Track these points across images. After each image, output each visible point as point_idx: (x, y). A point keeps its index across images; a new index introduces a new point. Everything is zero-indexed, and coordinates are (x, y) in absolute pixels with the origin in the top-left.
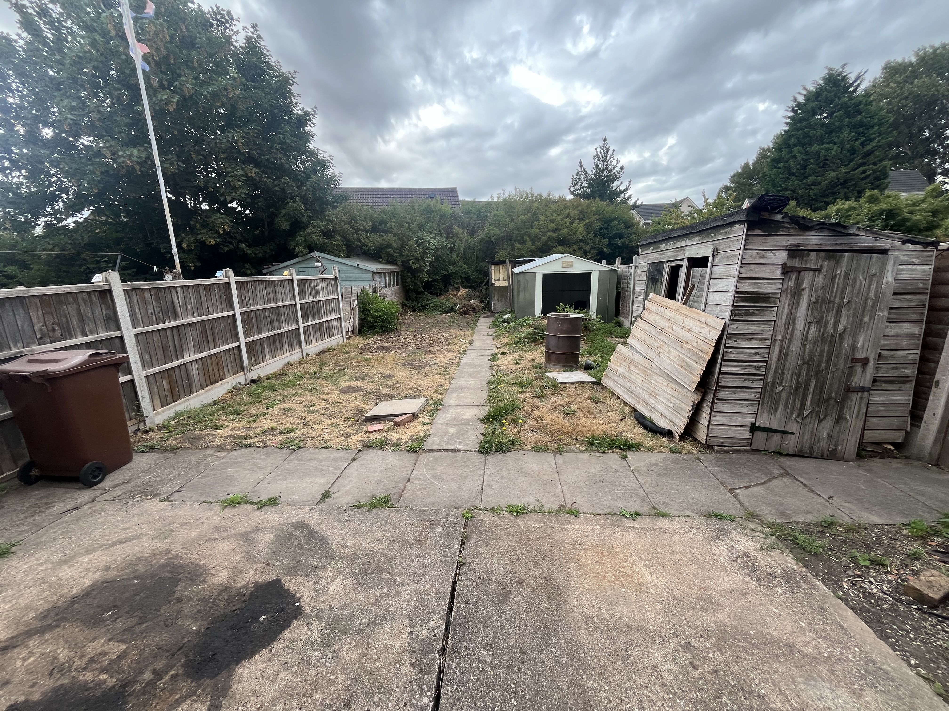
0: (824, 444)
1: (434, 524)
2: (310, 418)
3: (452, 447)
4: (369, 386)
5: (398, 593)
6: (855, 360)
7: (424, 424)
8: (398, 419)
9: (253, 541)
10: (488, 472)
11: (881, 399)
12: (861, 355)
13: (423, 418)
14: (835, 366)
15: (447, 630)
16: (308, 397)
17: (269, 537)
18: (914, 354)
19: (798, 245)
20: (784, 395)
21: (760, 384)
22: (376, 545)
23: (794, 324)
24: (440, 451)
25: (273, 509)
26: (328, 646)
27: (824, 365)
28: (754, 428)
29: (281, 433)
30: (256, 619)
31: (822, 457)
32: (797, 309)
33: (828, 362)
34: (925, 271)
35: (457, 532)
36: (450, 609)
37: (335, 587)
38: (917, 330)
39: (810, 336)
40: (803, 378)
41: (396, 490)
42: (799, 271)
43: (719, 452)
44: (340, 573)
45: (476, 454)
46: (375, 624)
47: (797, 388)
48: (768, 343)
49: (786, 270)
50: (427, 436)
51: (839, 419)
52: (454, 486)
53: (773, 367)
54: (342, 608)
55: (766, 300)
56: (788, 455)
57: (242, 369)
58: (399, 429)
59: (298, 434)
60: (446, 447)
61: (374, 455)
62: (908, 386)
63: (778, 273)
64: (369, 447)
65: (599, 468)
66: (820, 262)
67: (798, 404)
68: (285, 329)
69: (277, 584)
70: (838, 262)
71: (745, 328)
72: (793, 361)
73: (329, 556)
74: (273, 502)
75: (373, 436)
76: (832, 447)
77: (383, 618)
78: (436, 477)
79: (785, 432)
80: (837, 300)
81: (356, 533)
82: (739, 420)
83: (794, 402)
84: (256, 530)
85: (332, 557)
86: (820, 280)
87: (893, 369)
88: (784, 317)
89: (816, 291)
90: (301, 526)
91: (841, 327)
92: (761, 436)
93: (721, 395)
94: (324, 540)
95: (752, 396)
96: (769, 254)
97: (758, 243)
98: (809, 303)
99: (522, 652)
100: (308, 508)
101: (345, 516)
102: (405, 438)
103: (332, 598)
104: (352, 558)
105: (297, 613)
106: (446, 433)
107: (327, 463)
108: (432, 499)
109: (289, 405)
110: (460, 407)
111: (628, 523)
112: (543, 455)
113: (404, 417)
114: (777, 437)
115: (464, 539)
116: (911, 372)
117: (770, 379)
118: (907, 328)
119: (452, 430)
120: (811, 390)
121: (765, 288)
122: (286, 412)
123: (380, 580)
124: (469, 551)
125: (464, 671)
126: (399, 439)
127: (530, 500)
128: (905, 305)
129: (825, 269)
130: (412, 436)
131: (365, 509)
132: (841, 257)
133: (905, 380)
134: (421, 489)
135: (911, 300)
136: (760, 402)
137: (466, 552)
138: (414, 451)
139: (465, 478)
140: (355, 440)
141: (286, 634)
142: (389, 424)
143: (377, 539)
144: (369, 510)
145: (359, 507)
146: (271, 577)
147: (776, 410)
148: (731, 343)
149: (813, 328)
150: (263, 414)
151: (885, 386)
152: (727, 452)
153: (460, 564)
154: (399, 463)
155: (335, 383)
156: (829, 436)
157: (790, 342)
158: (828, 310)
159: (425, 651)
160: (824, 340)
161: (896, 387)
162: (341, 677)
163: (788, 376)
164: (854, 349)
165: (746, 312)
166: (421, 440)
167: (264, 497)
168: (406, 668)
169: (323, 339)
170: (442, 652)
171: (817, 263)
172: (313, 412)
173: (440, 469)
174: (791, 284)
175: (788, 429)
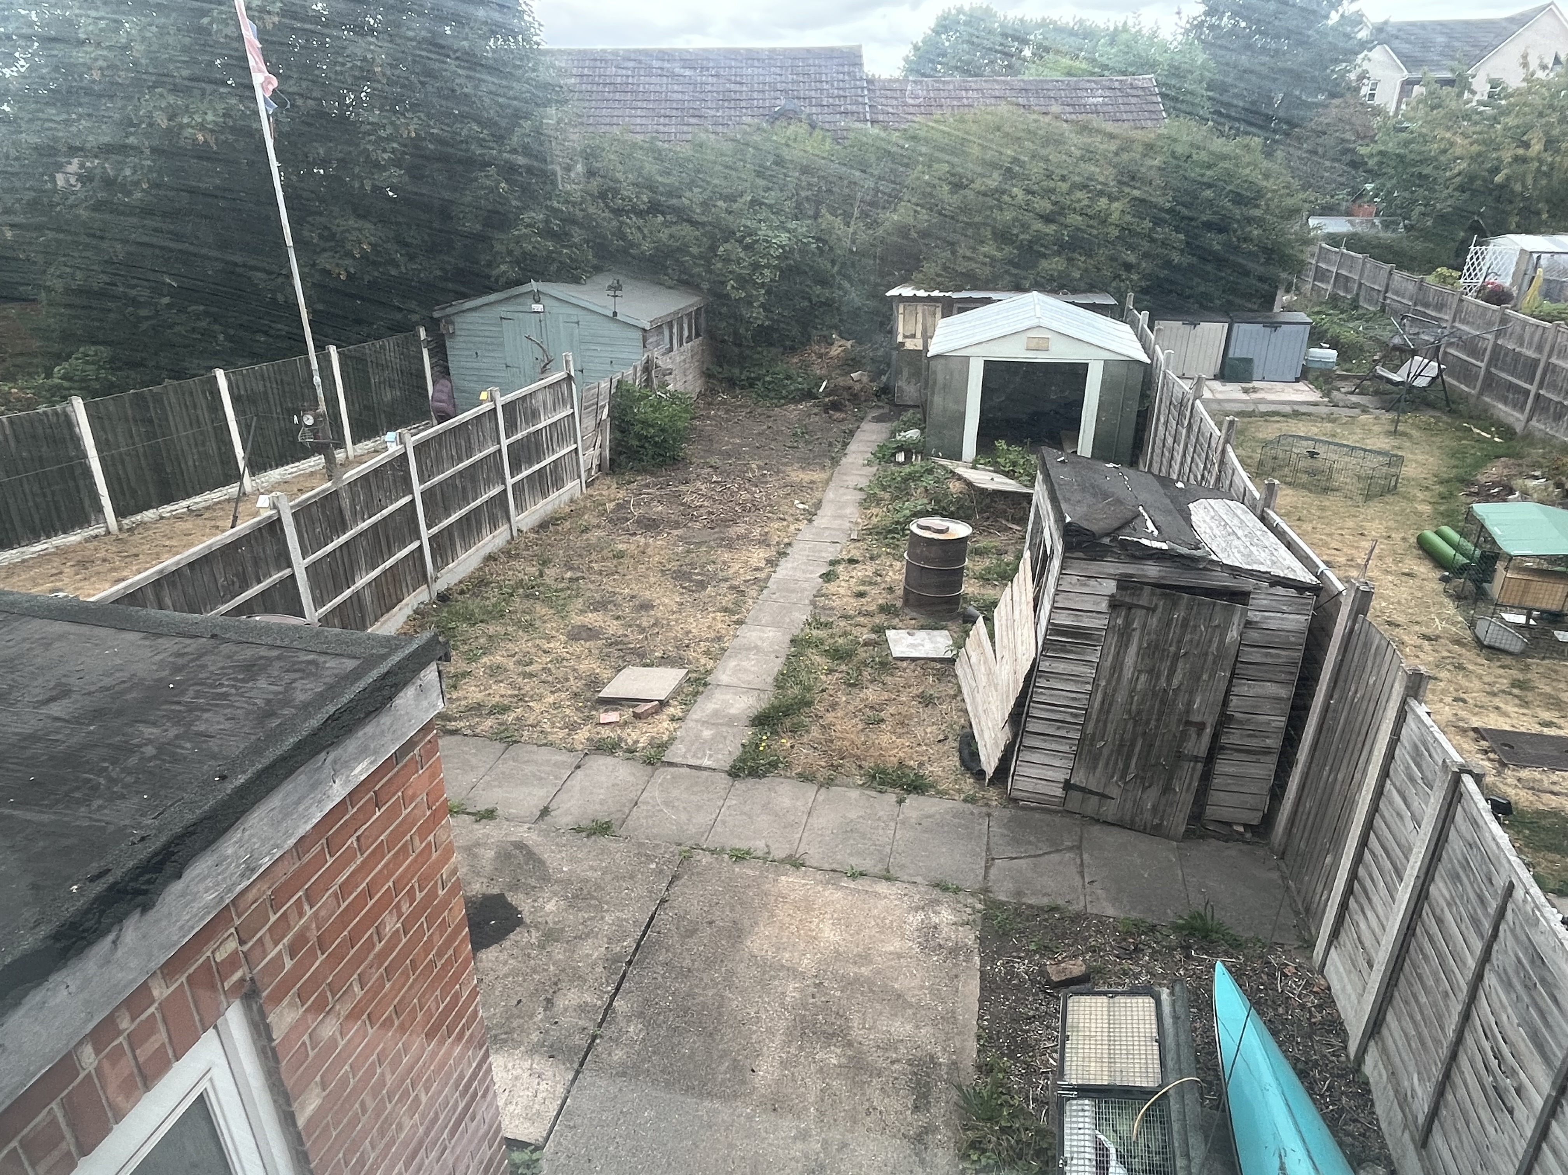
0: (1147, 816)
1: (650, 859)
2: (528, 685)
3: (698, 763)
4: (613, 628)
5: (603, 918)
6: (1188, 723)
7: (673, 719)
8: (642, 708)
9: (475, 856)
10: (728, 803)
11: (1230, 770)
12: (1196, 718)
13: (674, 710)
14: (1166, 726)
15: (637, 949)
16: (524, 644)
17: (491, 854)
18: (1279, 721)
19: (1132, 576)
20: (1106, 752)
21: (1077, 735)
22: (589, 874)
23: (1121, 670)
24: (682, 765)
25: (492, 823)
26: (544, 948)
27: (1153, 723)
28: (1067, 786)
29: (491, 713)
30: (488, 923)
31: (1144, 831)
32: (1125, 652)
33: (1158, 720)
34: (1298, 621)
35: (669, 870)
36: (643, 936)
37: (550, 907)
38: (1285, 692)
39: (1139, 687)
40: (1128, 736)
41: (619, 815)
42: (1130, 607)
43: (1023, 808)
44: (556, 894)
45: (724, 775)
46: (580, 938)
47: (1121, 745)
48: (1089, 687)
49: (1114, 604)
50: (672, 739)
51: (1167, 789)
52: (684, 817)
53: (1094, 717)
54: (555, 923)
55: (1087, 636)
56: (1106, 823)
57: (424, 579)
58: (640, 724)
59: (510, 717)
60: (691, 762)
61: (602, 764)
62: (1268, 759)
63: (1104, 606)
64: (598, 749)
65: (861, 813)
66: (1155, 599)
67: (1120, 765)
68: (485, 497)
69: (501, 896)
70: (1175, 605)
71: (1060, 667)
72: (1117, 713)
73: (546, 879)
74: (489, 815)
75: (605, 732)
76: (1156, 821)
77: (588, 935)
78: (667, 803)
79: (1104, 796)
80: (1173, 649)
81: (572, 859)
82: (1051, 774)
83: (1116, 763)
84: (477, 844)
85: (549, 881)
86: (1154, 622)
87: (1249, 736)
88: (1110, 659)
89: (1149, 634)
90: (520, 846)
91: (1175, 683)
92: (1075, 794)
93: (1027, 742)
94: (542, 862)
95: (1066, 748)
96: (1092, 582)
97: (1078, 568)
98: (1140, 647)
99: (689, 971)
100: (526, 826)
101: (564, 840)
102: (643, 741)
103: (548, 915)
104: (566, 883)
105: (520, 922)
106: (698, 737)
107: (547, 769)
108: (655, 831)
109: (498, 659)
110: (732, 690)
111: (845, 882)
112: (807, 786)
113: (649, 705)
114: (1095, 800)
115: (675, 878)
116: (1274, 742)
117: (1089, 731)
118: (1271, 689)
119: (707, 733)
120: (1137, 750)
121: (1086, 622)
122: (495, 671)
123: (590, 906)
124: (675, 889)
125: (640, 976)
126: (636, 742)
127: (759, 845)
128: (1269, 660)
129: (1160, 609)
130: (653, 738)
131: (584, 834)
132: (1179, 598)
133: (1267, 752)
134: (646, 817)
135: (1278, 656)
136: (1077, 756)
137: (671, 891)
138: (651, 763)
139: (699, 808)
140: (582, 735)
141: (512, 936)
142: (628, 714)
143: (591, 868)
144: (588, 836)
145: (578, 830)
146: (496, 891)
147: (1095, 768)
148: (1041, 682)
149: (1143, 678)
150: (464, 675)
151: (1236, 756)
152: (1033, 809)
153: (663, 901)
154: (631, 779)
155: (561, 612)
156: (1155, 809)
157: (1115, 690)
158: (1162, 659)
159: (616, 960)
160: (1155, 694)
161: (1254, 758)
162: (552, 968)
163: (1111, 728)
164: (1188, 710)
165: (1062, 647)
166: (663, 747)
167: (481, 807)
168: (600, 969)
169: (545, 496)
170: (629, 963)
171: (1151, 601)
172: (531, 675)
173: (675, 793)
174: (1120, 621)
175: (1107, 792)
